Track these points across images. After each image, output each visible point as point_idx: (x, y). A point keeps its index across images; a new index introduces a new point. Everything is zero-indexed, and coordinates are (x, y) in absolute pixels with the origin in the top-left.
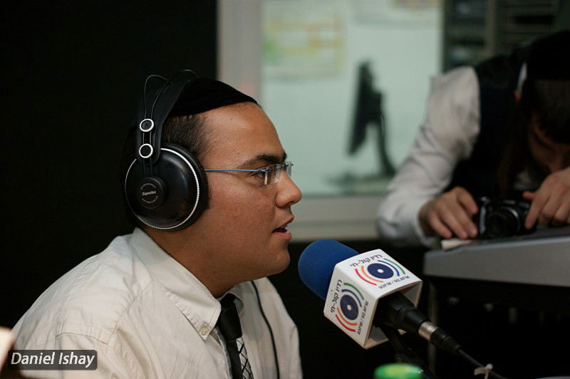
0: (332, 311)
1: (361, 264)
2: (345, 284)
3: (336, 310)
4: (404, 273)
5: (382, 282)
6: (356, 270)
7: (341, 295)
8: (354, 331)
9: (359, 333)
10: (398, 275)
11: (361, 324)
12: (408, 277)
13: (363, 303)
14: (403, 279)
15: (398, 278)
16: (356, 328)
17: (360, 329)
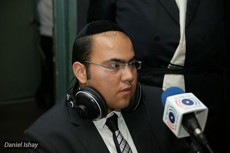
0: (166, 119)
1: (180, 98)
2: (171, 107)
3: (167, 119)
4: (199, 104)
5: (187, 107)
6: (176, 101)
7: (169, 112)
8: (173, 129)
9: (175, 130)
10: (196, 104)
11: (176, 126)
12: (200, 106)
13: (177, 115)
14: (198, 106)
15: (196, 106)
16: (174, 127)
17: (176, 128)
